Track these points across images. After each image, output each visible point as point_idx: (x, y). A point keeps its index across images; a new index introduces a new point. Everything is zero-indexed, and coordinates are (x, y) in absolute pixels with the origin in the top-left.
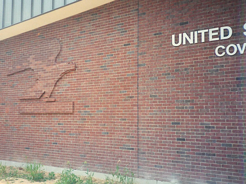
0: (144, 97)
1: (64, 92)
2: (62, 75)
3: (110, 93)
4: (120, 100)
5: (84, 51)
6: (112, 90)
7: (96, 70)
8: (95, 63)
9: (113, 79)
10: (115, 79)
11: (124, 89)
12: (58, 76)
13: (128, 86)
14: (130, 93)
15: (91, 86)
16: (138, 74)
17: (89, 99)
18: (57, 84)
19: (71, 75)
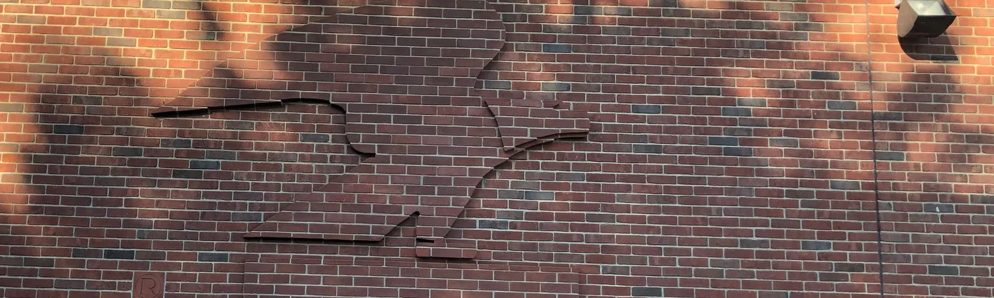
0: (902, 269)
1: (524, 226)
2: (519, 150)
3: (755, 244)
4: (803, 276)
5: (627, 70)
6: (769, 234)
7: (688, 150)
8: (682, 120)
9: (770, 193)
10: (780, 194)
11: (821, 236)
12: (493, 153)
13: (838, 226)
14: (848, 252)
15: (666, 210)
16: (875, 187)
17: (656, 262)
18: (483, 188)
19: (561, 157)
